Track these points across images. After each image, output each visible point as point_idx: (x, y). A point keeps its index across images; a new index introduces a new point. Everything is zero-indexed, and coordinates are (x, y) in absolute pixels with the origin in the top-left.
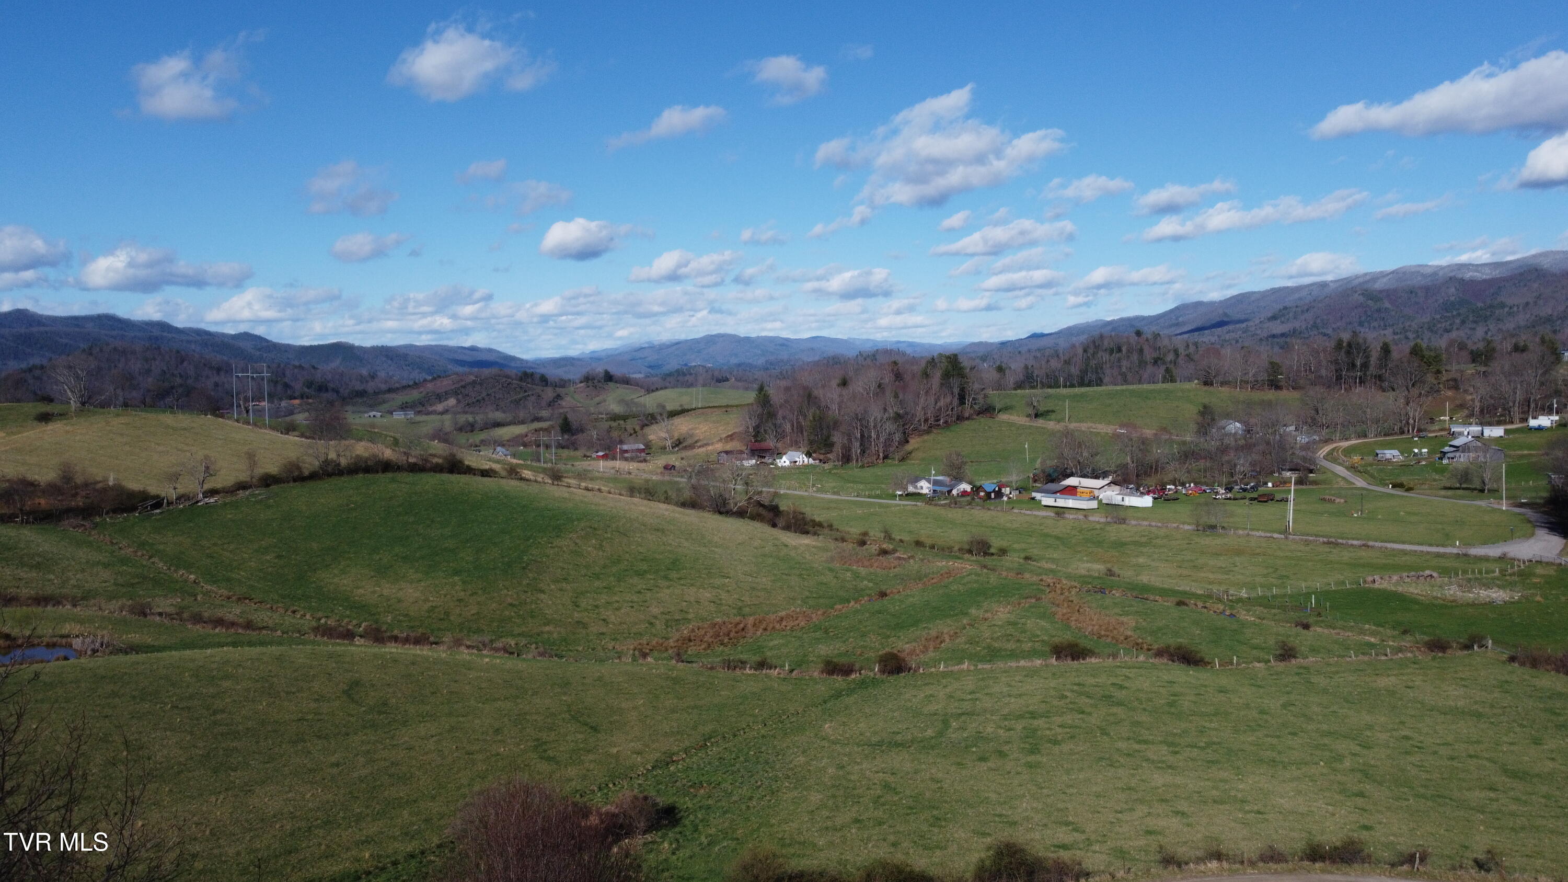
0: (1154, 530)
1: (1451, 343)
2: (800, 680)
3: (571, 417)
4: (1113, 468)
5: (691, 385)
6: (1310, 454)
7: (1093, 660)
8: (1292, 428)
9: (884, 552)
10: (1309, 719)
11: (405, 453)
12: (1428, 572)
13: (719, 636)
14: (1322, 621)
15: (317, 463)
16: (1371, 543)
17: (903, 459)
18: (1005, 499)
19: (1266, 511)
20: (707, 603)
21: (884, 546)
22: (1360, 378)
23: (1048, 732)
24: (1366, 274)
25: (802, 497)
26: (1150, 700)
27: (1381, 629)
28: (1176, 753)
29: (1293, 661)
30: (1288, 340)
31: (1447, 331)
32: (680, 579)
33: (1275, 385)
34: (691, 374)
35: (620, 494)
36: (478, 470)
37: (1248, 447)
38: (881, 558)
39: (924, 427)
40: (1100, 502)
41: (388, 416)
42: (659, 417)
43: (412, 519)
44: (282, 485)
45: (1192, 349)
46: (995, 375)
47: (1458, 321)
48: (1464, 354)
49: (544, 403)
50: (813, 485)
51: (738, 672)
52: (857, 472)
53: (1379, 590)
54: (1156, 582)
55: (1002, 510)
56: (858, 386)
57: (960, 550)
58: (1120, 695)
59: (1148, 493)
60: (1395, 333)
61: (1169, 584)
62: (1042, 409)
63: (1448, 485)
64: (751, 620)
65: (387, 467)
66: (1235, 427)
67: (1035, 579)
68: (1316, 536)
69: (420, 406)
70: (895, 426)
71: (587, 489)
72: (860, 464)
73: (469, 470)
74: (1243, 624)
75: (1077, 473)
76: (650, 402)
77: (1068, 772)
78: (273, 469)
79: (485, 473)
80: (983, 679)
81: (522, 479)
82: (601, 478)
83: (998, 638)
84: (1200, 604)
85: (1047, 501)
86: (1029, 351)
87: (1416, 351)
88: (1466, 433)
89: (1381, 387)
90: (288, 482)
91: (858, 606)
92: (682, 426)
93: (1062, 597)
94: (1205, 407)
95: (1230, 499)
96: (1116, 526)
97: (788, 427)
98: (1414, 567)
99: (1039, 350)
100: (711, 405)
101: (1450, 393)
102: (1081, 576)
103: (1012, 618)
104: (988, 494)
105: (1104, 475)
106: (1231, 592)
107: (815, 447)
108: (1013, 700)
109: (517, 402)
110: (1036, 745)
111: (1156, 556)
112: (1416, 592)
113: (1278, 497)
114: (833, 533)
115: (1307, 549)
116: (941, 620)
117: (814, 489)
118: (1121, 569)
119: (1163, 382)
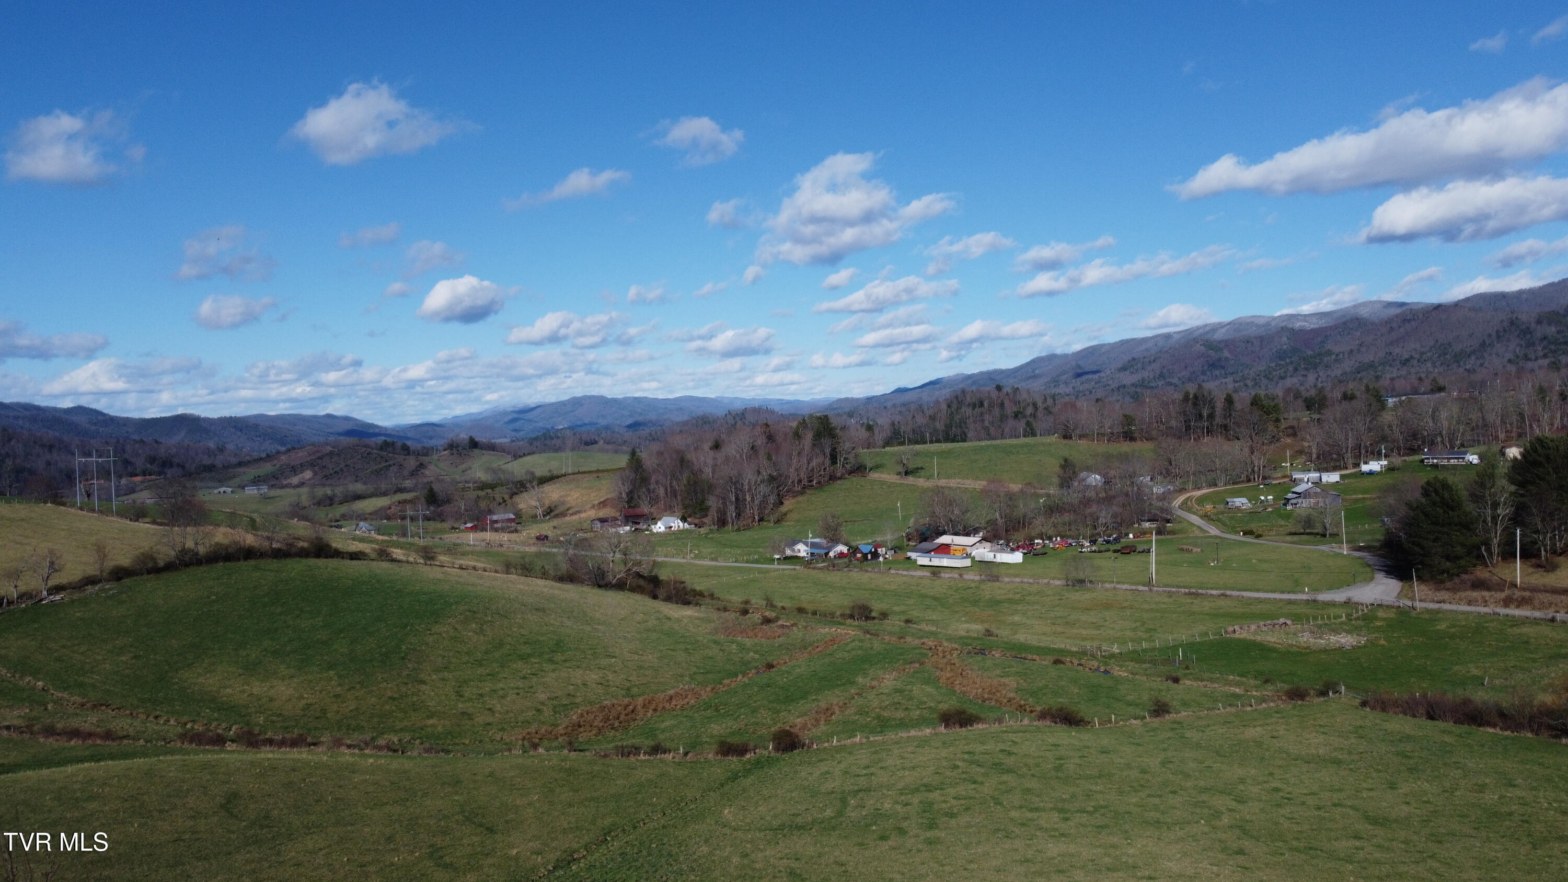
0: (1026, 586)
1: (1286, 391)
2: (696, 763)
3: (436, 488)
4: (983, 525)
5: (560, 450)
6: (1166, 504)
7: (980, 726)
8: (1148, 479)
9: (767, 621)
10: (1187, 776)
11: (268, 538)
12: (1282, 620)
13: (608, 720)
14: (1191, 674)
15: (173, 553)
16: (1228, 593)
17: (778, 522)
18: (881, 559)
19: (1130, 563)
20: (594, 686)
21: (767, 614)
22: (1207, 428)
23: (943, 805)
24: (1205, 326)
25: (680, 565)
26: (1038, 765)
27: (1244, 679)
28: (1067, 819)
29: (1167, 717)
30: (1138, 390)
31: (1282, 378)
32: (565, 661)
33: (1129, 437)
34: (558, 438)
35: (496, 572)
36: (347, 553)
37: (1108, 500)
38: (764, 627)
39: (798, 488)
40: (973, 559)
41: (240, 491)
42: (528, 485)
43: (279, 610)
44: (135, 578)
45: (1050, 402)
46: (865, 434)
47: (1291, 368)
48: (1300, 402)
49: (406, 473)
50: (691, 552)
51: (632, 758)
52: (734, 536)
53: (1240, 639)
54: (1033, 640)
55: (879, 571)
56: (731, 449)
57: (842, 615)
58: (1009, 761)
59: (1018, 549)
61: (1045, 642)
62: (911, 466)
63: (1294, 531)
64: (640, 701)
65: (249, 553)
66: (1095, 479)
67: (917, 642)
68: (1179, 587)
69: (273, 480)
70: (770, 488)
71: (461, 568)
72: (736, 527)
73: (337, 554)
74: (1117, 680)
75: (949, 530)
76: (518, 469)
77: (967, 846)
78: (125, 561)
79: (355, 556)
80: (875, 752)
81: (394, 560)
82: (473, 554)
83: (886, 707)
84: (1075, 661)
85: (923, 560)
87: (1256, 401)
88: (1306, 479)
89: (1227, 436)
90: (142, 574)
91: (746, 680)
92: (553, 493)
93: (945, 660)
94: (1066, 460)
95: (1095, 551)
96: (990, 584)
97: (662, 492)
98: (1266, 615)
99: (904, 405)
100: (582, 470)
101: (1289, 440)
102: (961, 638)
103: (899, 685)
104: (865, 556)
105: (975, 531)
106: (1104, 648)
107: (690, 511)
108: (907, 773)
109: (378, 473)
110: (933, 819)
111: (1030, 614)
112: (1273, 640)
113: (1140, 548)
114: (714, 602)
115: (1171, 600)
116: (829, 690)
117: (692, 555)
118: (998, 629)
119: (1025, 436)
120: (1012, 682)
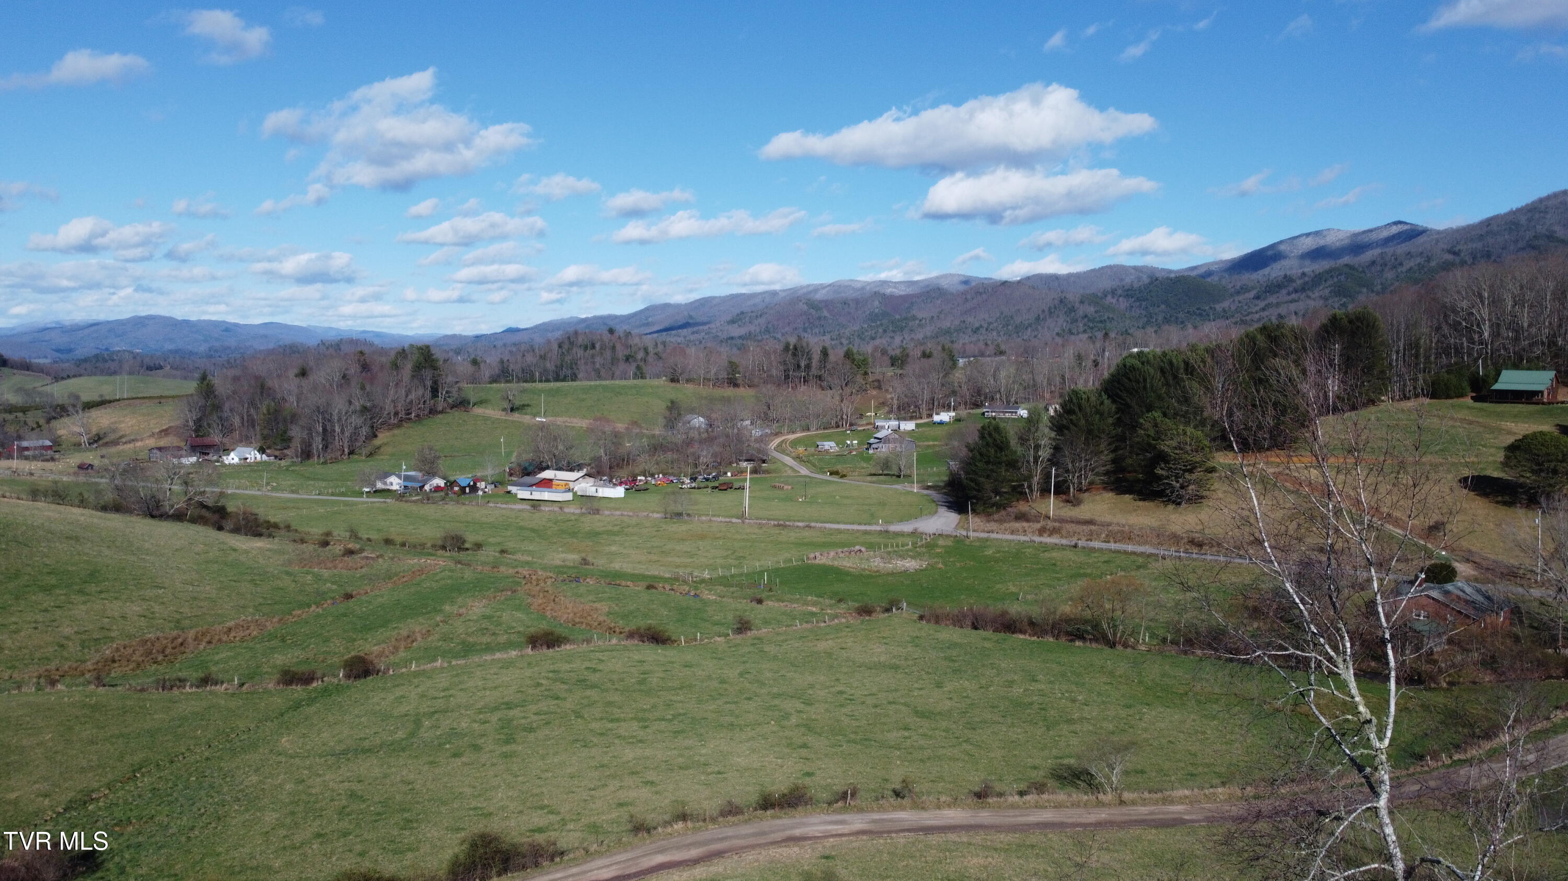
0: (626, 519)
1: (876, 349)
2: (252, 693)
4: (588, 461)
5: (115, 373)
6: (763, 446)
7: (568, 647)
8: (748, 422)
9: (350, 552)
10: (762, 684)
12: (857, 548)
13: (151, 653)
14: (774, 596)
16: (813, 524)
17: (371, 455)
18: (480, 493)
19: (727, 498)
20: (136, 618)
21: (350, 546)
22: (804, 378)
23: (523, 721)
24: (809, 286)
25: (254, 497)
26: (622, 680)
27: (821, 599)
28: (646, 727)
29: (749, 634)
30: (744, 342)
31: (873, 339)
32: (101, 592)
33: (733, 383)
34: (113, 360)
35: (19, 499)
37: (711, 440)
38: (346, 558)
39: (394, 421)
40: (575, 494)
42: (71, 409)
45: (660, 347)
46: (470, 369)
47: (881, 330)
48: (886, 358)
50: (268, 484)
51: (176, 692)
52: (319, 469)
53: (819, 565)
54: (628, 568)
55: (477, 504)
56: (320, 376)
57: (434, 546)
58: (594, 678)
59: (621, 484)
60: (832, 339)
61: (640, 569)
62: (517, 403)
63: (873, 472)
64: (191, 634)
66: (699, 421)
67: (511, 571)
68: (768, 520)
70: (362, 419)
72: (322, 460)
74: (705, 603)
75: (552, 466)
76: (59, 391)
77: (543, 758)
80: (457, 675)
83: (473, 633)
84: (668, 587)
85: (523, 494)
86: (505, 345)
87: (848, 355)
88: (887, 426)
89: (821, 386)
91: (320, 610)
92: (102, 419)
93: (538, 588)
94: (672, 402)
95: (694, 488)
96: (590, 517)
97: (237, 421)
98: (844, 543)
99: (515, 344)
100: (140, 395)
101: (874, 392)
102: (556, 567)
103: (488, 612)
104: (463, 489)
105: (579, 467)
106: (695, 574)
107: (270, 442)
108: (488, 693)
110: (511, 734)
111: (627, 544)
112: (849, 565)
113: (736, 485)
114: (290, 534)
115: (761, 531)
116: (412, 618)
117: (269, 488)
118: (595, 558)
119: (634, 378)
120: (604, 607)
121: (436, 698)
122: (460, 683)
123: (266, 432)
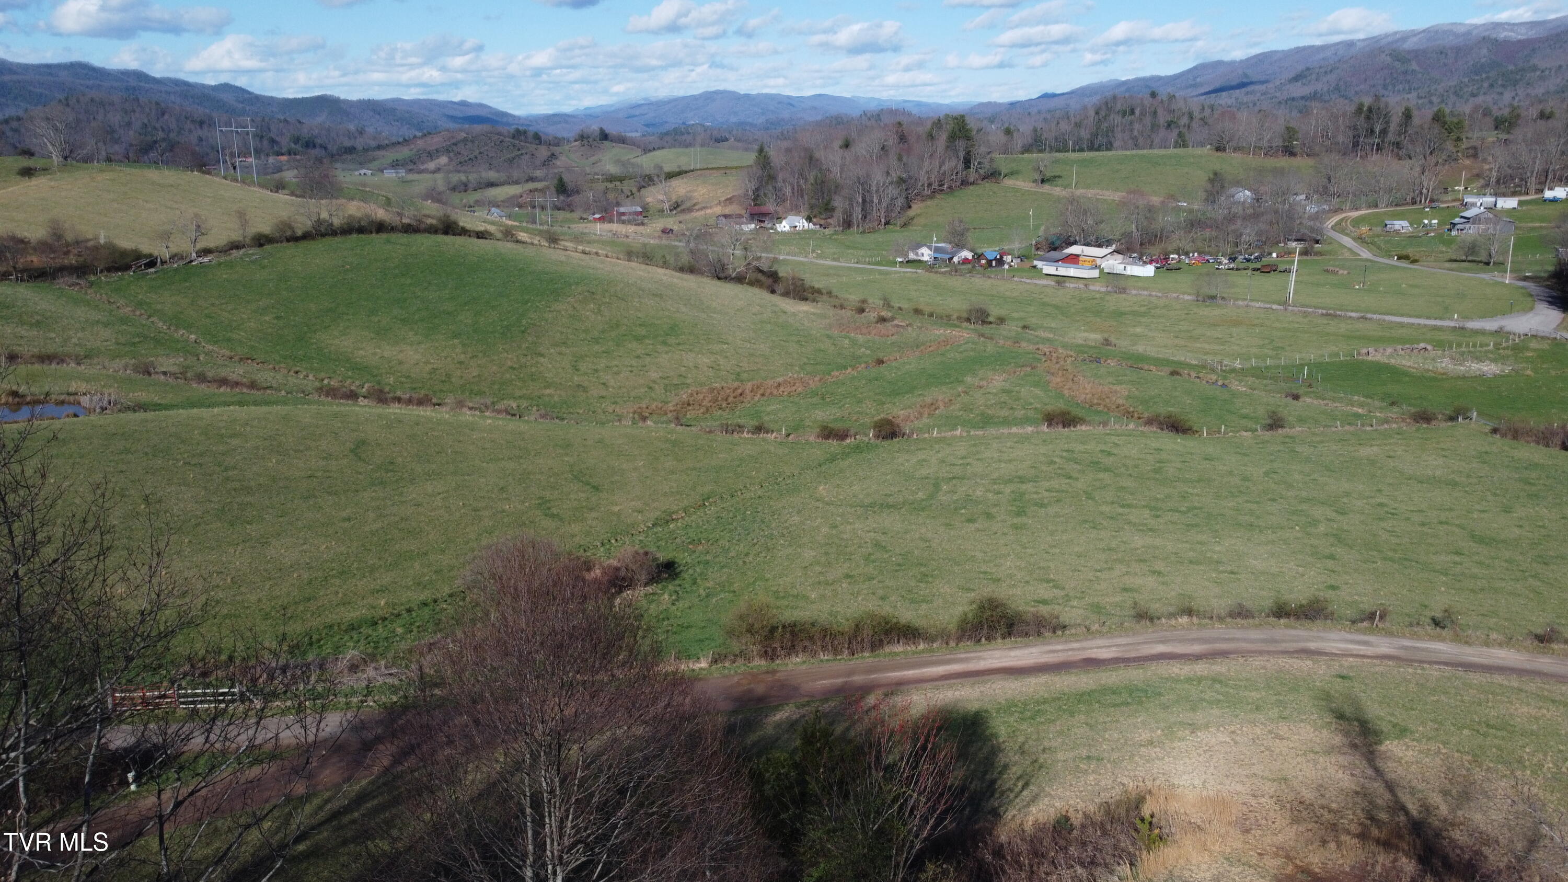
0: (1153, 299)
1: (1476, 109)
2: (796, 444)
3: (566, 178)
4: (1117, 237)
5: (690, 145)
6: (1318, 224)
7: (1083, 428)
8: (1303, 197)
9: (883, 320)
10: (1290, 486)
11: (398, 214)
12: (1422, 345)
13: (717, 400)
14: (1313, 392)
15: (310, 223)
16: (1369, 316)
17: (905, 225)
18: (1006, 266)
19: (1268, 282)
20: (706, 369)
21: (883, 314)
22: (1378, 145)
23: (1035, 496)
24: (1397, 33)
25: (801, 263)
26: (1136, 466)
27: (1369, 401)
28: (1158, 516)
29: (1280, 431)
30: (1307, 103)
31: (1474, 95)
32: (679, 344)
33: (1289, 151)
34: (689, 133)
35: (618, 258)
36: (474, 231)
37: (1256, 216)
38: (879, 325)
39: (927, 192)
40: (1102, 271)
41: (380, 173)
42: (656, 179)
43: (409, 281)
44: (275, 245)
45: (1207, 111)
46: (1003, 138)
47: (1486, 85)
48: (1488, 120)
49: (538, 162)
50: (813, 251)
51: (736, 435)
52: (859, 238)
53: (1372, 362)
54: (1152, 352)
55: (1003, 278)
56: (860, 148)
57: (959, 318)
58: (1108, 461)
59: (1150, 262)
60: (1419, 97)
61: (1165, 354)
62: (1048, 174)
63: (1455, 258)
64: (749, 385)
65: (380, 227)
66: (1245, 195)
67: (1031, 347)
68: (1316, 308)
69: (411, 164)
70: (898, 191)
71: (584, 252)
72: (861, 229)
73: (464, 232)
74: (1234, 394)
75: (1080, 241)
76: (647, 162)
77: (1052, 534)
78: (265, 228)
79: (480, 235)
80: (975, 445)
81: (518, 241)
82: (598, 242)
83: (992, 405)
84: (1193, 374)
85: (1049, 269)
86: (1039, 112)
87: (1438, 118)
88: (1479, 203)
89: (1398, 155)
90: (282, 242)
91: (855, 373)
92: (680, 188)
93: (1058, 366)
94: (1215, 174)
95: (1232, 269)
96: (1116, 295)
97: (788, 191)
98: (1409, 338)
99: (1049, 111)
100: (710, 166)
101: (1467, 162)
102: (1078, 346)
103: (1007, 386)
104: (989, 262)
105: (1108, 243)
106: (1225, 362)
107: (816, 211)
108: (1003, 465)
109: (511, 161)
110: (1023, 507)
111: (1153, 326)
112: (1408, 364)
113: (1282, 268)
114: (831, 300)
115: (1306, 320)
116: (936, 387)
117: (814, 255)
118: (1118, 339)
119: (1175, 147)
120: (1123, 390)
121: (954, 465)
122: (978, 453)
123: (813, 201)
